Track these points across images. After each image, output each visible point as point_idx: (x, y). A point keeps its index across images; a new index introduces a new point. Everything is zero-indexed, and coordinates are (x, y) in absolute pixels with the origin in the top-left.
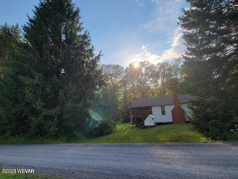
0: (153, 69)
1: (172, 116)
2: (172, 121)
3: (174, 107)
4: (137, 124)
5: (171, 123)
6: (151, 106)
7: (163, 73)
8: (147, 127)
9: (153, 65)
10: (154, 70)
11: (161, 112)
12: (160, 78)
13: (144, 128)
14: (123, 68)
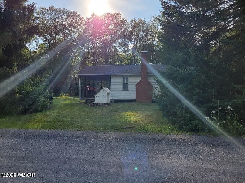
0: (124, 27)
1: (135, 92)
2: (135, 98)
3: (140, 79)
4: (88, 99)
5: (133, 101)
6: (110, 76)
7: (137, 35)
8: (97, 105)
9: (125, 21)
10: (126, 29)
11: (122, 86)
12: (132, 41)
13: (93, 106)
14: (82, 18)
